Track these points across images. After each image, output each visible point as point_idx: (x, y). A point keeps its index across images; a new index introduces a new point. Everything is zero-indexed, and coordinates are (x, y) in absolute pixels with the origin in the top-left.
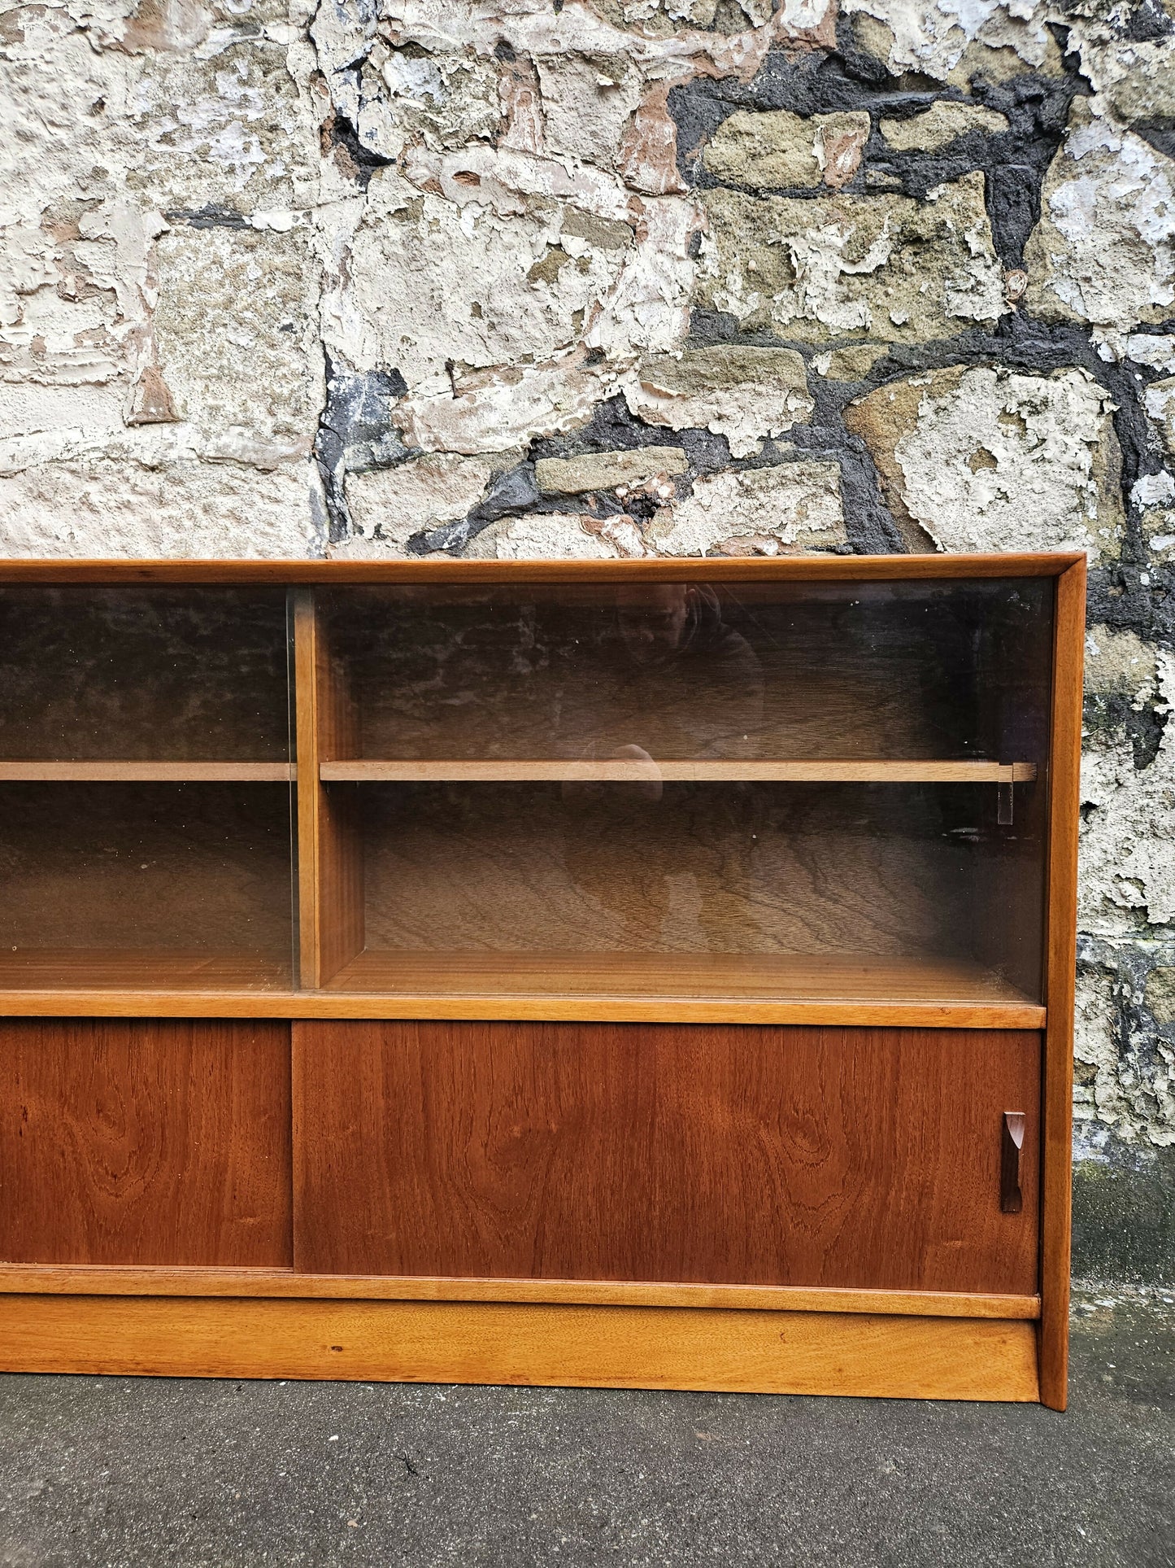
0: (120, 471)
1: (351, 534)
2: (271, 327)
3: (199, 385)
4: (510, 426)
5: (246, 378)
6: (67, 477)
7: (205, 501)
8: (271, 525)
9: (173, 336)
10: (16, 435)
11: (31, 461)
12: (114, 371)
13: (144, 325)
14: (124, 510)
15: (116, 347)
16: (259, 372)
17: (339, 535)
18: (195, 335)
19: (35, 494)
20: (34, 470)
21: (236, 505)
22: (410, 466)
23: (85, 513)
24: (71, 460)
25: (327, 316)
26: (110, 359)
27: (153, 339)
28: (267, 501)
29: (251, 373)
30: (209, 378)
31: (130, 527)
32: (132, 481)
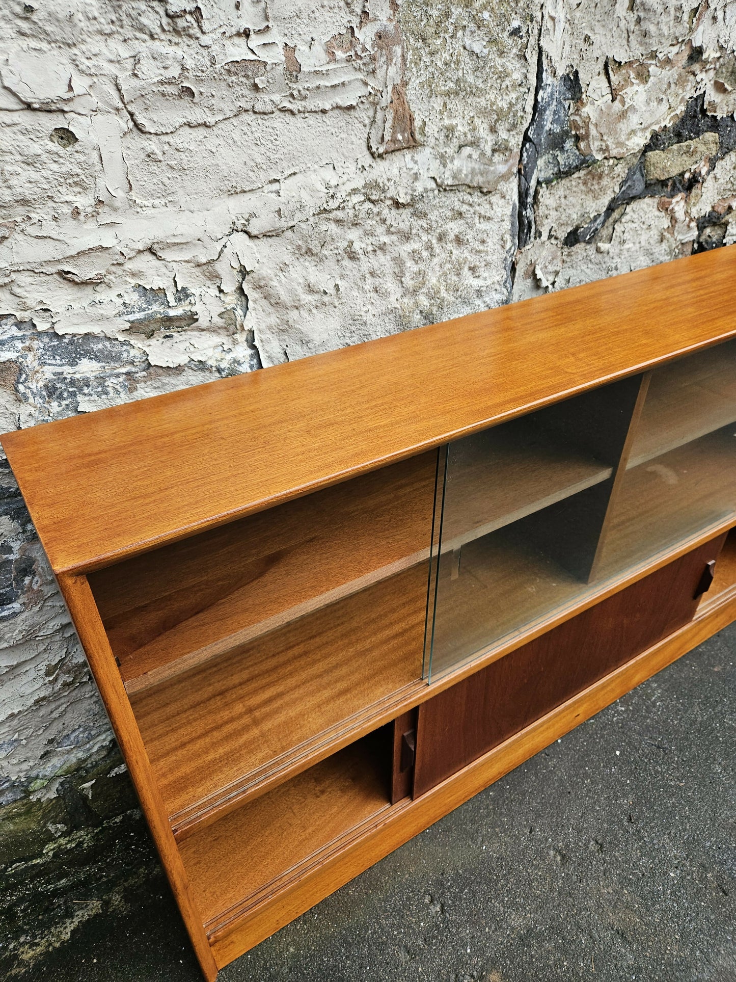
0: (379, 214)
1: (532, 239)
2: (503, 30)
3: (438, 103)
4: (642, 126)
5: (474, 92)
6: (333, 227)
7: (439, 231)
8: (483, 242)
9: (420, 44)
10: (270, 182)
11: (299, 216)
12: (364, 91)
13: (391, 27)
14: (378, 252)
15: (367, 60)
16: (489, 85)
17: (525, 242)
18: (439, 42)
19: (303, 251)
20: (303, 225)
21: (463, 228)
22: (582, 173)
23: (346, 262)
24: (338, 208)
25: (546, 17)
26: (360, 76)
27: (403, 48)
28: (482, 220)
29: (482, 86)
30: (448, 94)
31: (382, 268)
32: (388, 223)
